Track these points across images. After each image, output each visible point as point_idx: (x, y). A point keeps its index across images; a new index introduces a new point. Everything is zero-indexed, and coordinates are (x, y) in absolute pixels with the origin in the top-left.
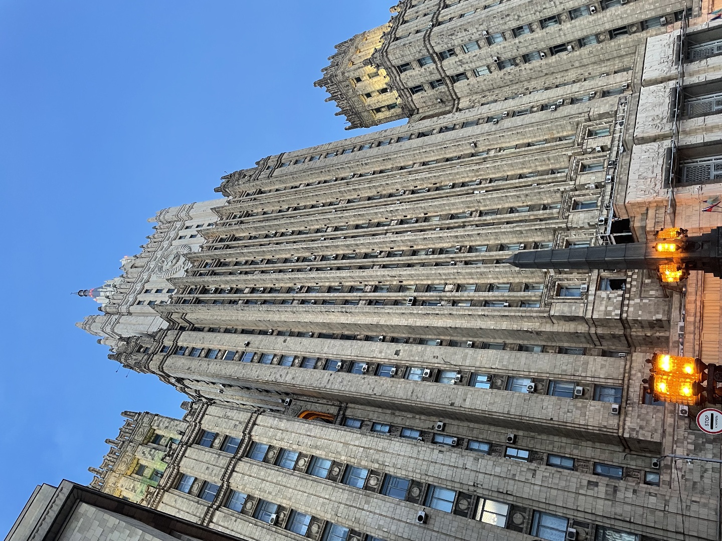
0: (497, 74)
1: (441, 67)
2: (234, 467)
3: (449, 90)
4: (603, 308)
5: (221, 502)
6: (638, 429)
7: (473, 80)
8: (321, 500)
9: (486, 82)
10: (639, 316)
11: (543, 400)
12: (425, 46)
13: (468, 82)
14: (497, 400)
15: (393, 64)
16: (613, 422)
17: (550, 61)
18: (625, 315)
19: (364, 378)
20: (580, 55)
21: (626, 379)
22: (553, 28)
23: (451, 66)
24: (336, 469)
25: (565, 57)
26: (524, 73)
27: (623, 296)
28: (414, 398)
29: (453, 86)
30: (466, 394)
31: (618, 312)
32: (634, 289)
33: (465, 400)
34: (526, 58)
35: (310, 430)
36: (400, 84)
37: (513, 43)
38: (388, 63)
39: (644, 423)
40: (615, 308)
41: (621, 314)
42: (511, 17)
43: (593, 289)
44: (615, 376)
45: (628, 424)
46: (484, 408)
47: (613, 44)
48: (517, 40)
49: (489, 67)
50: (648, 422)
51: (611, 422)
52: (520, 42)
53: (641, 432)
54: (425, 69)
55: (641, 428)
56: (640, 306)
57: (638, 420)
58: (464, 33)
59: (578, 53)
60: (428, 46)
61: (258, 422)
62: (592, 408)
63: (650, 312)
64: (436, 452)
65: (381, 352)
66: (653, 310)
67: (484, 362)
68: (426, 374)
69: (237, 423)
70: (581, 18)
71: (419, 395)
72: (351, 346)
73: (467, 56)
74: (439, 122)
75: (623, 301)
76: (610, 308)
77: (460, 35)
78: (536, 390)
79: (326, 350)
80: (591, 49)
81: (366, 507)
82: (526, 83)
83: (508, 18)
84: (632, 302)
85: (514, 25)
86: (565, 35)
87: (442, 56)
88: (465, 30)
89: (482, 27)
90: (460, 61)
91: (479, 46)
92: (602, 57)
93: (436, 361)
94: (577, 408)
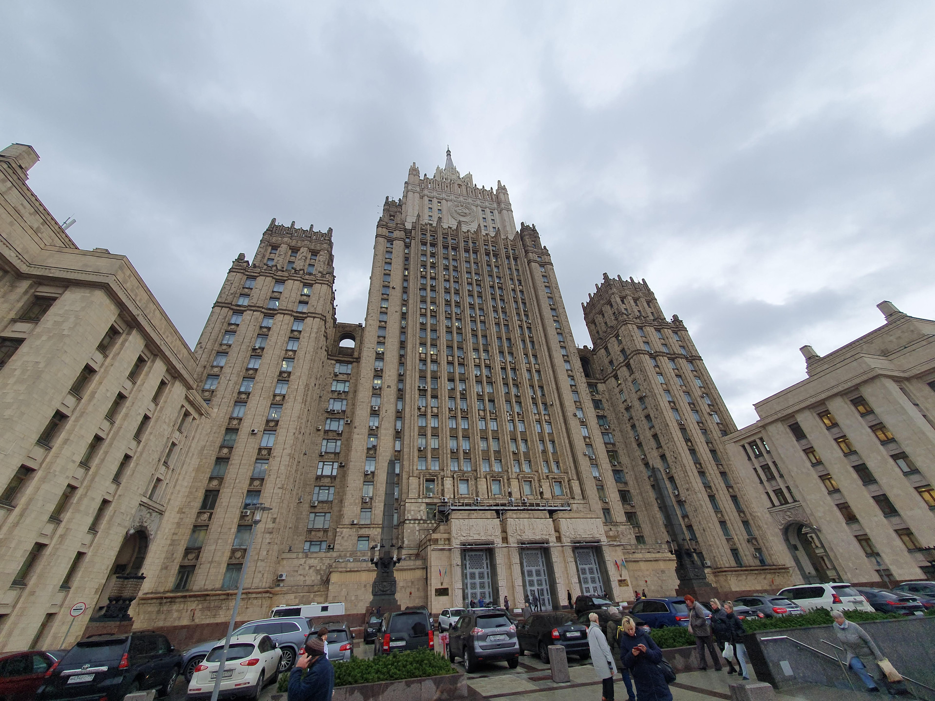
0: (622, 408)
1: (621, 366)
2: (286, 314)
3: (609, 374)
4: (412, 508)
5: (266, 313)
6: (342, 536)
7: (617, 390)
8: (266, 372)
9: (616, 400)
10: (407, 531)
11: (359, 480)
12: (632, 352)
13: (616, 387)
14: (359, 453)
15: (619, 331)
16: (346, 521)
17: (633, 444)
18: (407, 522)
19: (371, 370)
20: (639, 465)
21: (374, 526)
22: (653, 444)
23: (623, 372)
24: (286, 375)
25: (637, 454)
26: (625, 426)
27: (421, 519)
28: (358, 404)
29: (612, 377)
30: (362, 434)
31: (410, 518)
32: (426, 525)
33: (358, 434)
34: (633, 426)
35: (309, 353)
36: (608, 338)
37: (641, 416)
38: (619, 327)
39: (345, 539)
40: (412, 516)
41: (408, 520)
42: (656, 412)
43: (427, 500)
44: (376, 519)
45: (345, 530)
46: (353, 447)
47: (649, 487)
48: (643, 418)
49: (625, 401)
50: (346, 541)
51: (346, 520)
52: (642, 421)
53: (341, 537)
54: (619, 355)
55: (343, 537)
56: (413, 530)
57: (347, 536)
58: (643, 379)
59: (640, 463)
60: (632, 354)
61: (315, 319)
62: (355, 508)
63: (409, 537)
64: (294, 431)
65: (389, 376)
66: (410, 538)
67: (384, 441)
68: (375, 408)
69: (315, 307)
70: (662, 463)
71: (361, 407)
72: (393, 356)
73: (630, 383)
74: (578, 373)
75: (417, 520)
76: (412, 513)
77: (641, 376)
78: (366, 475)
79: (390, 340)
80: (644, 472)
81: (261, 398)
82: (618, 429)
83: (655, 410)
84: (416, 525)
85: (652, 416)
86: (649, 452)
87: (628, 366)
88: (645, 380)
89: (647, 391)
90: (626, 379)
91: (637, 391)
92: (640, 480)
93: (384, 411)
94: (354, 500)
